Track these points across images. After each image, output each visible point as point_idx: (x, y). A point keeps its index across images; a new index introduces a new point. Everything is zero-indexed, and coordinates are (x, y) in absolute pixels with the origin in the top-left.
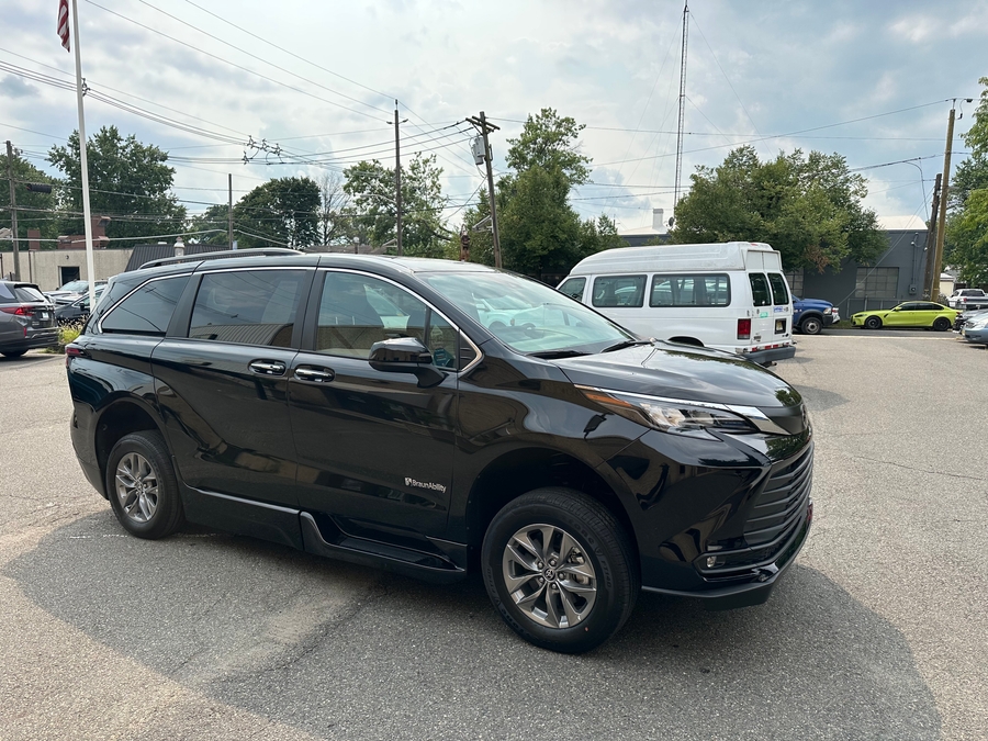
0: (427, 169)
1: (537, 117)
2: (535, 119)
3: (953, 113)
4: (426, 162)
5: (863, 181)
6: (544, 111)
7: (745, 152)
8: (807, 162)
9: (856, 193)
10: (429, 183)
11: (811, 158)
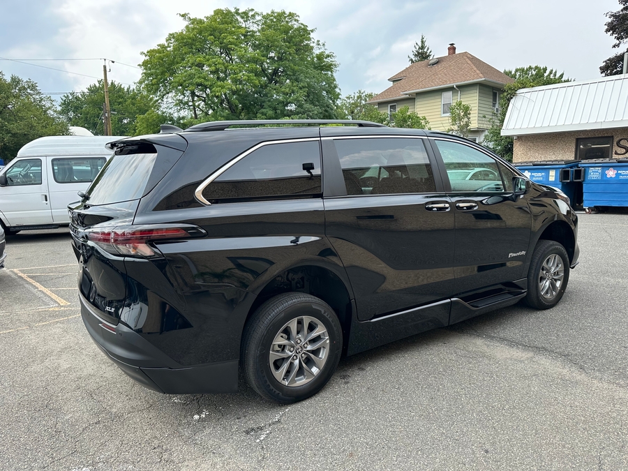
3: (105, 67)
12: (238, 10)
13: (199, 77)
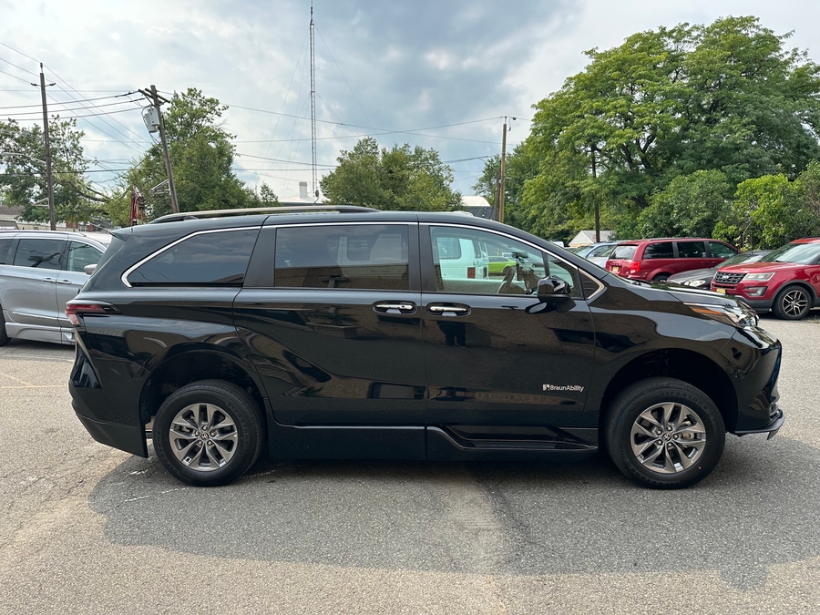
0: (66, 132)
1: (183, 95)
2: (181, 97)
3: (505, 126)
4: (66, 124)
5: (450, 170)
6: (190, 90)
7: (369, 143)
8: (413, 153)
9: (446, 178)
10: (68, 145)
11: (416, 151)
12: (665, 29)
13: (593, 127)
